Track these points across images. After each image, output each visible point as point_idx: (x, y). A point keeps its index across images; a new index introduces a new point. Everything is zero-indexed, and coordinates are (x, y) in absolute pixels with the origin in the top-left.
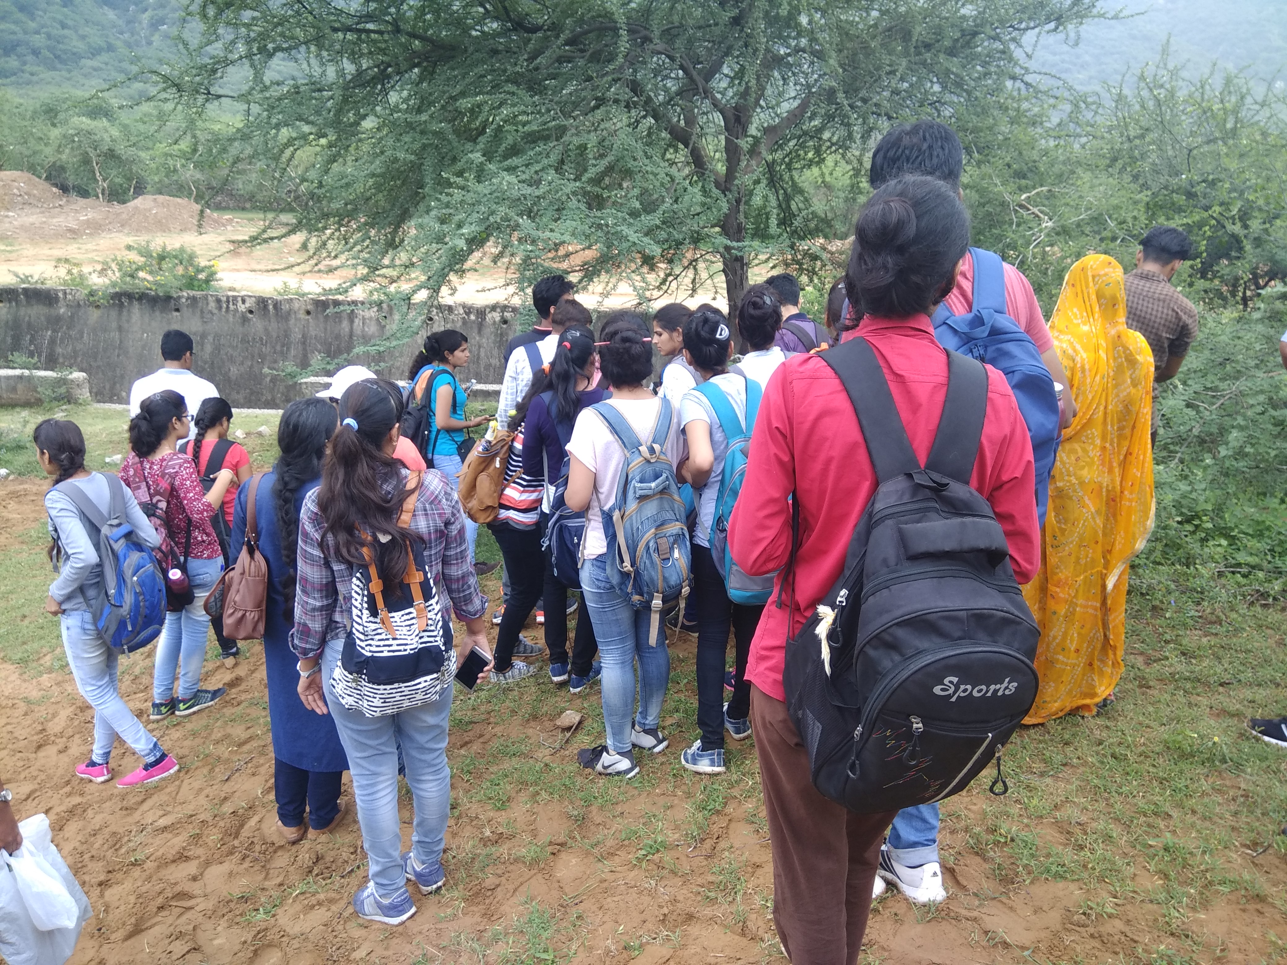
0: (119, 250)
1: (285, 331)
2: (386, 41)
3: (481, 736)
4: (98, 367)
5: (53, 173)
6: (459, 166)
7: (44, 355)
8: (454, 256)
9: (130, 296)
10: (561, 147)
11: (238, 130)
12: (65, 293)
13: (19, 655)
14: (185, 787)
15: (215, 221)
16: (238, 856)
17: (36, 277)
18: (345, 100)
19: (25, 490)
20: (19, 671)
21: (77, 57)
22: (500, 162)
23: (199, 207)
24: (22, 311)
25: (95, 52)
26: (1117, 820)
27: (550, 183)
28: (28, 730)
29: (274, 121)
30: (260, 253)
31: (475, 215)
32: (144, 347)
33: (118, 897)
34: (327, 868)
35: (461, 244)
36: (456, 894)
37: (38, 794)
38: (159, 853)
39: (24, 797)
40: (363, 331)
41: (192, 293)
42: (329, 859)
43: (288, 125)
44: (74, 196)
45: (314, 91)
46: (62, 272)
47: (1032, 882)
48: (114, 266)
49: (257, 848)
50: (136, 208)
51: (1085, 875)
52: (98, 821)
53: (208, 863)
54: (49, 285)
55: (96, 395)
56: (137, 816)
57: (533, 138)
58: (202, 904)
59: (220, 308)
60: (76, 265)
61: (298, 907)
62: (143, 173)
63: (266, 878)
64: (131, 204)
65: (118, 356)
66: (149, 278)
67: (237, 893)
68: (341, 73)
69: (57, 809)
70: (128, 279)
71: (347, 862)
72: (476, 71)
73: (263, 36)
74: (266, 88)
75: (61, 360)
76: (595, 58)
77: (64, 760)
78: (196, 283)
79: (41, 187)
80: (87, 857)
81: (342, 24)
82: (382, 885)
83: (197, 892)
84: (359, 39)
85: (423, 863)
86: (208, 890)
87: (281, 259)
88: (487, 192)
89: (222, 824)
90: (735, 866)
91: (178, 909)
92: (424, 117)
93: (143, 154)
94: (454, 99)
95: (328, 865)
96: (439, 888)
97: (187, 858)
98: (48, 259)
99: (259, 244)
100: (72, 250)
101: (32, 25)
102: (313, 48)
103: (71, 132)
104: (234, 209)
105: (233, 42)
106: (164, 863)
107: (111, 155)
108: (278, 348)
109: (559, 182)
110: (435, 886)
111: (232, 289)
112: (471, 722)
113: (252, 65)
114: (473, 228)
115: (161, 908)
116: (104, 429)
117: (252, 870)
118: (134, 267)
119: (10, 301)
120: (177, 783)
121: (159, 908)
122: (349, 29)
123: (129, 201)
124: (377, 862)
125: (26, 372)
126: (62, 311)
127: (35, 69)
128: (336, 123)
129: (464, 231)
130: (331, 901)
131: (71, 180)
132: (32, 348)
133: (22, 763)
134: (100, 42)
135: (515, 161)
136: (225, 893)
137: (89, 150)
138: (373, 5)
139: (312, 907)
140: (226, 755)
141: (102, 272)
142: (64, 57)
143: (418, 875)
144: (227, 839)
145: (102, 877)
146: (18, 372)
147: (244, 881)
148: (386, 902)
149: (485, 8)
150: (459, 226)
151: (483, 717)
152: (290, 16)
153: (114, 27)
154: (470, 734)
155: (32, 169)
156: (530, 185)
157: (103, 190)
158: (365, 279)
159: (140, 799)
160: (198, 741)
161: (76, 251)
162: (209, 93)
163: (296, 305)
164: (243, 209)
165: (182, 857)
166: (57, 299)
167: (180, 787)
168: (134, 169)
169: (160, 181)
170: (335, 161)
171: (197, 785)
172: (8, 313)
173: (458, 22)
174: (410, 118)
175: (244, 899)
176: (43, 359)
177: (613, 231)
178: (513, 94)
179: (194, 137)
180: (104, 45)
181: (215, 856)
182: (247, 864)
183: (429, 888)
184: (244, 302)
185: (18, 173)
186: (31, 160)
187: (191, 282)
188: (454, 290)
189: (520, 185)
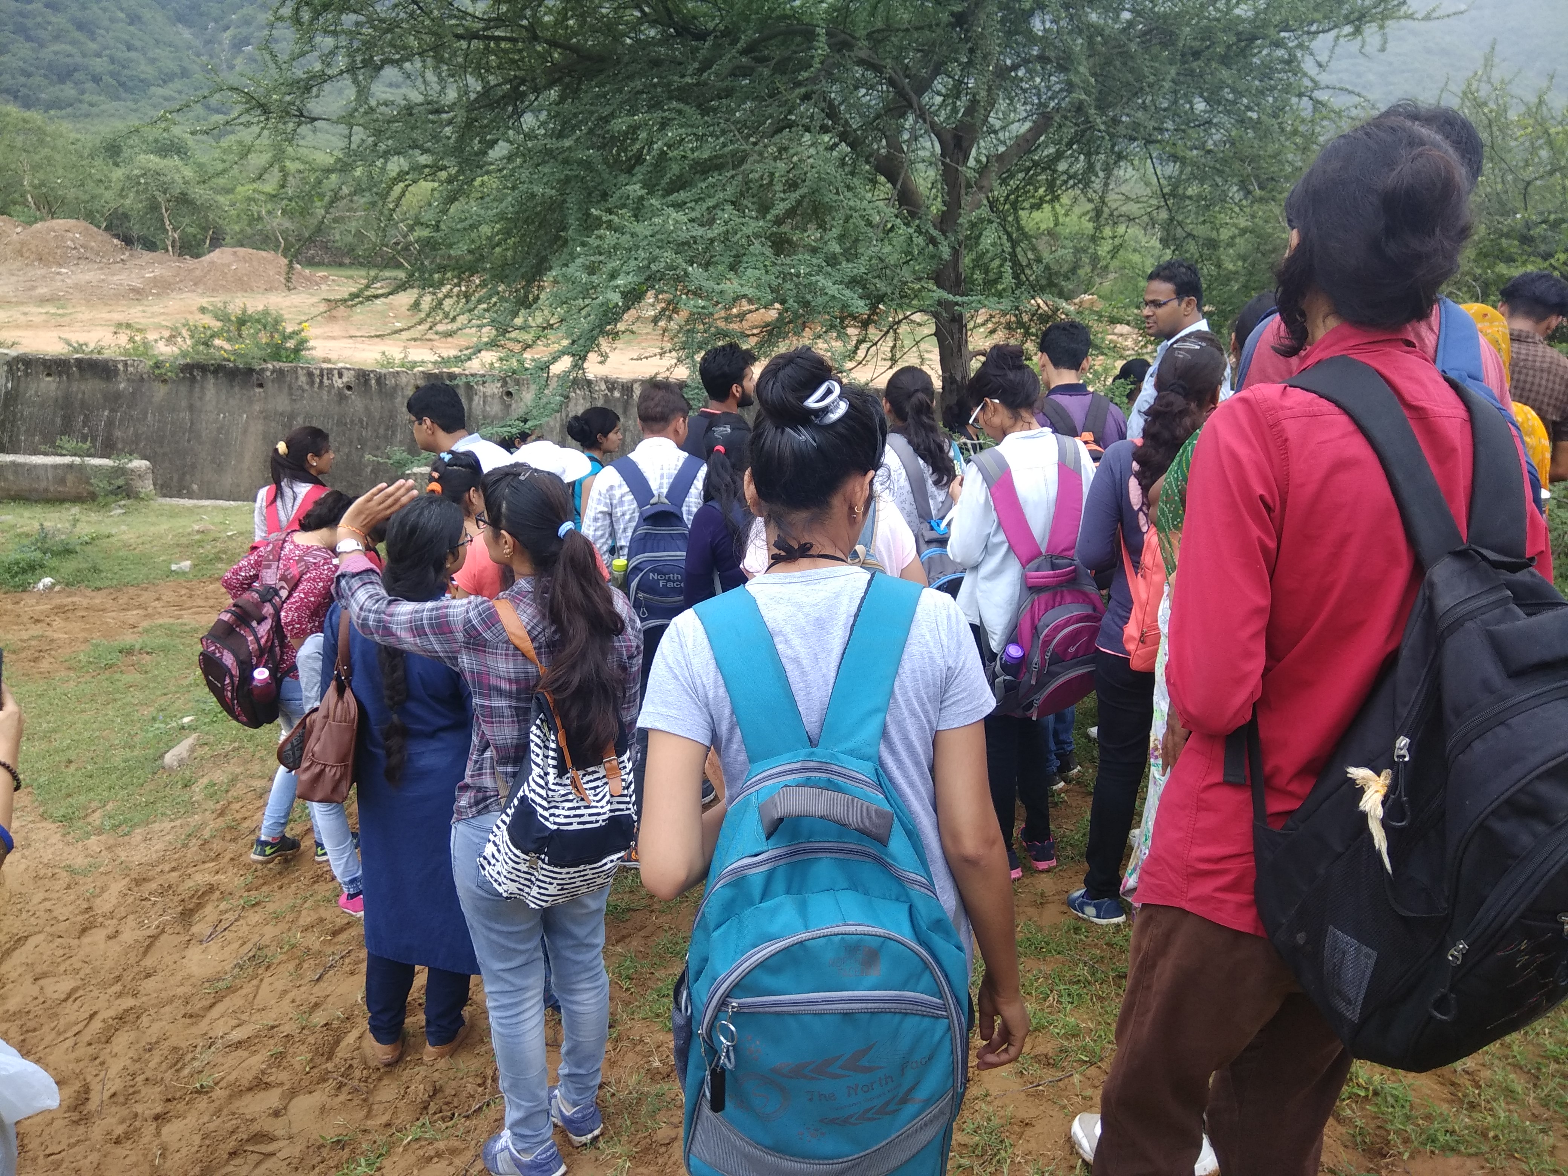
0: (191, 313)
1: (390, 411)
2: (520, 51)
3: (643, 928)
4: (165, 454)
5: (115, 222)
6: (611, 202)
7: (100, 439)
8: (605, 313)
9: (203, 368)
10: (740, 178)
11: (338, 160)
12: (126, 365)
13: (62, 811)
14: (265, 987)
15: (308, 279)
16: (331, 1084)
17: (92, 346)
18: (469, 124)
19: (74, 603)
20: (62, 831)
21: (146, 84)
22: (663, 196)
23: (286, 261)
24: (75, 387)
25: (166, 79)
26: (1517, 1067)
27: (726, 223)
28: (71, 908)
29: (382, 147)
30: (360, 317)
31: (633, 263)
32: (219, 430)
33: (178, 1136)
34: (447, 1104)
35: (616, 298)
36: (619, 1149)
37: (80, 993)
38: (232, 1078)
39: (63, 996)
40: (484, 411)
41: (278, 365)
42: (449, 1091)
43: (399, 154)
44: (138, 249)
45: (431, 113)
46: (123, 339)
47: (1412, 1157)
48: (185, 332)
49: (357, 1074)
50: (212, 263)
51: (1485, 1148)
52: (154, 1031)
53: (293, 1093)
54: (107, 354)
55: (162, 487)
56: (204, 1025)
57: (704, 168)
58: (287, 1150)
59: (312, 383)
60: (139, 330)
61: (411, 1158)
62: (220, 222)
63: (368, 1116)
64: (207, 258)
65: (189, 441)
66: (227, 346)
67: (331, 1135)
68: (465, 91)
69: (104, 1014)
70: (201, 348)
71: (473, 1096)
72: (632, 85)
73: (369, 44)
74: (372, 110)
75: (120, 446)
76: (781, 68)
77: (115, 949)
78: (283, 353)
79: (100, 238)
80: (140, 1079)
81: (467, 29)
82: (523, 1136)
83: (279, 1133)
84: (487, 47)
85: (575, 1104)
86: (294, 1130)
87: (385, 324)
88: (648, 233)
89: (311, 1040)
90: (995, 1122)
91: (255, 1156)
92: (567, 143)
93: (221, 199)
94: (606, 120)
95: (449, 1099)
96: (595, 1139)
97: (268, 1086)
98: (106, 324)
99: (361, 303)
100: (135, 313)
101: (93, 46)
102: (429, 61)
103: (136, 172)
104: (329, 265)
105: (333, 53)
106: (238, 1091)
107: (184, 200)
108: (381, 431)
109: (738, 220)
110: (590, 1136)
111: (327, 360)
112: (629, 910)
113: (356, 82)
114: (630, 278)
115: (233, 1154)
116: (171, 529)
117: (350, 1104)
118: (209, 333)
119: (60, 374)
120: (255, 982)
121: (230, 1154)
122: (474, 35)
123: (204, 254)
124: (519, 1107)
125: (77, 460)
126: (122, 386)
127: (95, 98)
128: (457, 150)
129: (619, 282)
130: (454, 1152)
131: (136, 231)
132: (86, 430)
133: (61, 952)
134: (171, 66)
135: (682, 196)
136: (315, 1136)
137: (156, 193)
138: (504, 8)
139: (430, 1159)
140: (317, 946)
141: (171, 340)
142: (130, 84)
143: (568, 1121)
144: (318, 1060)
145: (159, 1109)
146: (67, 460)
147: (340, 1120)
148: (526, 1159)
149: (642, 11)
150: (613, 276)
151: (644, 902)
152: (402, 20)
153: (189, 48)
154: (629, 925)
155: (90, 217)
156: (702, 225)
157: (174, 242)
158: (493, 344)
159: (208, 1003)
160: (283, 926)
161: (139, 314)
162: (302, 115)
163: (404, 380)
164: (341, 265)
165: (260, 1084)
166: (116, 371)
167: (258, 987)
168: (211, 217)
169: (242, 231)
170: (456, 199)
171: (280, 985)
172: (58, 388)
173: (609, 28)
174: (552, 143)
175: (341, 1145)
176: (98, 444)
177: (806, 282)
178: (679, 112)
179: (282, 169)
180: (177, 70)
181: (303, 1083)
182: (343, 1097)
183: (583, 1139)
184: (340, 375)
185: (72, 222)
186: (88, 206)
187: (277, 352)
188: (604, 357)
189: (689, 225)
